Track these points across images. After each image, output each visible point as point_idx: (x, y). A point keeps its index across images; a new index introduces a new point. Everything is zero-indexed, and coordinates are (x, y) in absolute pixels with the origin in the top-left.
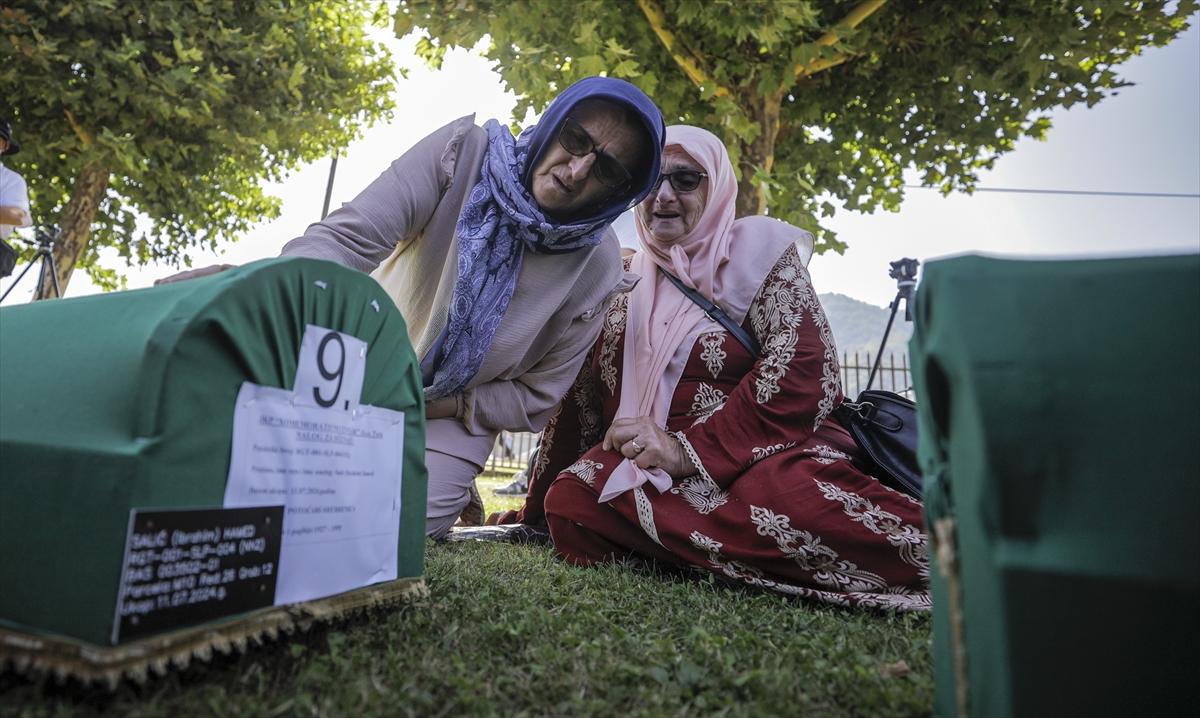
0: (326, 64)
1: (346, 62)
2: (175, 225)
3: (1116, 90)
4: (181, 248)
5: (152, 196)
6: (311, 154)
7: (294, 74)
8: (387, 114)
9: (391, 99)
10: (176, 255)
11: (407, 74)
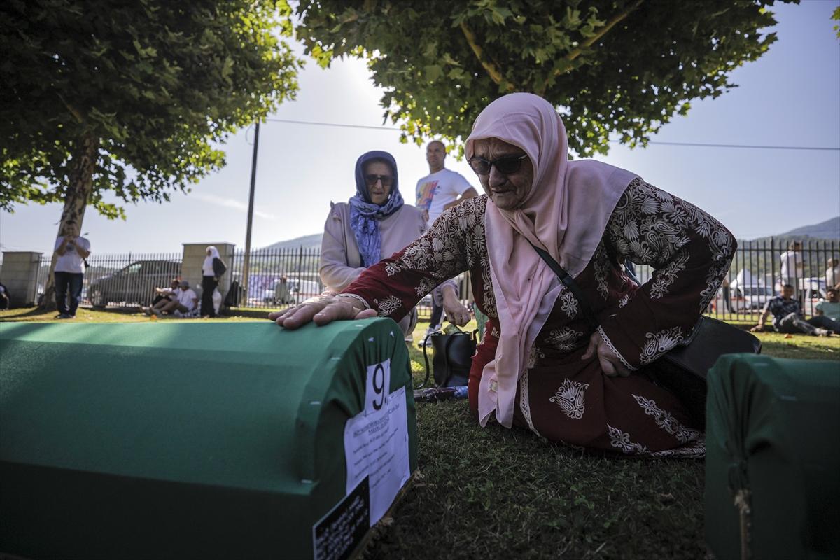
0: (246, 59)
1: (261, 57)
2: (154, 173)
3: (728, 89)
4: (160, 189)
5: (134, 154)
6: (242, 122)
7: (225, 67)
8: (291, 93)
9: (293, 82)
10: (157, 194)
11: (303, 65)
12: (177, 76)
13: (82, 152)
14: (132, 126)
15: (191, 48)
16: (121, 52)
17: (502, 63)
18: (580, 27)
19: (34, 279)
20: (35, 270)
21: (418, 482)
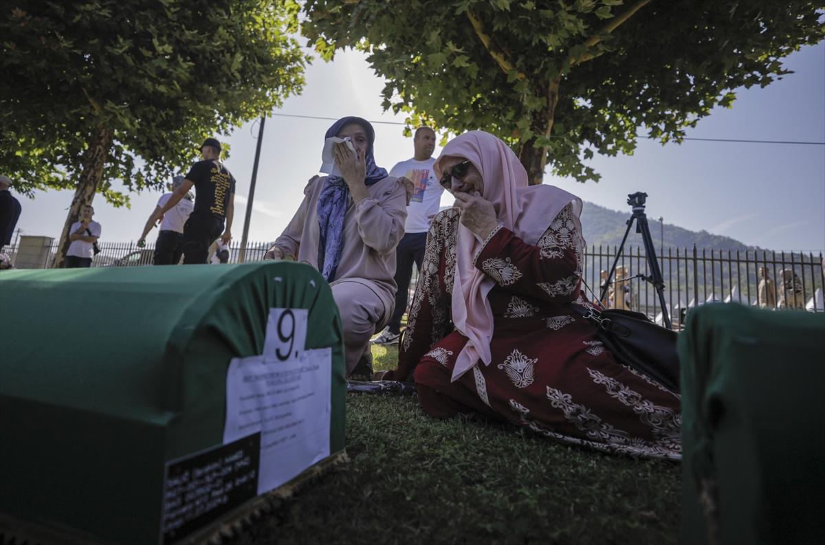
0: (256, 54)
1: (269, 53)
2: (160, 164)
4: (164, 179)
5: (144, 144)
6: (248, 115)
7: (235, 62)
8: (297, 88)
9: (300, 77)
10: (161, 184)
11: (311, 60)
12: (189, 70)
13: (98, 141)
14: (144, 117)
15: (204, 44)
16: (141, 49)
17: (512, 52)
18: (596, 8)
19: (44, 263)
20: (45, 254)
21: (341, 464)
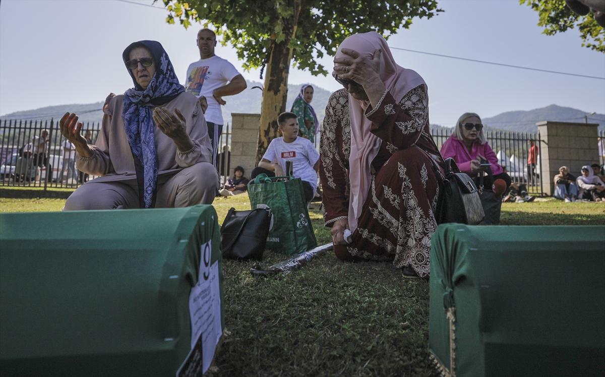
3: (438, 13)
21: (226, 338)
